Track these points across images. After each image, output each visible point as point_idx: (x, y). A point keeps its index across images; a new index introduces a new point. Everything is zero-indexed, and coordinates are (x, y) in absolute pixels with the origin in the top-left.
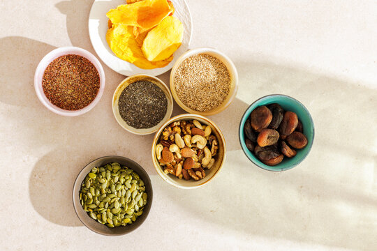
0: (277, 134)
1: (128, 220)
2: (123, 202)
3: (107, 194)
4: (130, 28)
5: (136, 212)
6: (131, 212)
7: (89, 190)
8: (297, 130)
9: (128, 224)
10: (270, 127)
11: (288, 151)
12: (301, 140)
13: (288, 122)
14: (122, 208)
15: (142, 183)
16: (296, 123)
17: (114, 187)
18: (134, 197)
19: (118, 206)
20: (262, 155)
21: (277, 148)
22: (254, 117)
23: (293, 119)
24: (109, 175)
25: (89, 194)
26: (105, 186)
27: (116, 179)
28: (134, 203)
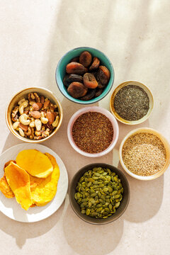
0: (86, 75)
1: (115, 178)
2: (103, 185)
3: (99, 198)
4: (32, 190)
5: (108, 174)
6: (109, 177)
7: (99, 212)
8: (78, 61)
9: (119, 178)
10: (82, 81)
11: (96, 63)
12: (85, 56)
13: (74, 69)
14: (107, 185)
15: (86, 174)
16: (73, 64)
17: (93, 195)
18: (97, 178)
19: (106, 189)
20: (104, 81)
21: (96, 72)
22: (78, 95)
23: (72, 66)
24: (84, 200)
25: (102, 212)
26: (93, 201)
27: (86, 194)
28: (101, 176)
